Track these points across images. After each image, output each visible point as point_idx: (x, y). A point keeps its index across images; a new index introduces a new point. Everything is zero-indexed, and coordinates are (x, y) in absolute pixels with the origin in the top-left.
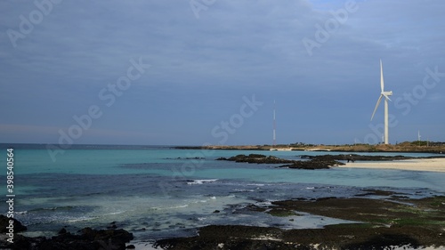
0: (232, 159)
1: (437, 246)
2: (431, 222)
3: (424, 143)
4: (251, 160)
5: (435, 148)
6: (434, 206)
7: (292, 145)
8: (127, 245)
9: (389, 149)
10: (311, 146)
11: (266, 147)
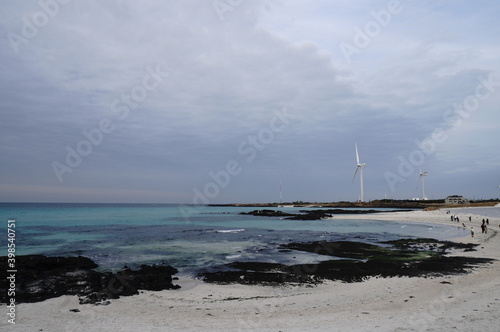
0: (250, 213)
1: (400, 276)
2: (395, 258)
3: (389, 201)
4: (265, 213)
5: (398, 204)
6: (397, 246)
7: (294, 203)
8: (173, 277)
9: (365, 205)
10: (308, 203)
11: (275, 205)
